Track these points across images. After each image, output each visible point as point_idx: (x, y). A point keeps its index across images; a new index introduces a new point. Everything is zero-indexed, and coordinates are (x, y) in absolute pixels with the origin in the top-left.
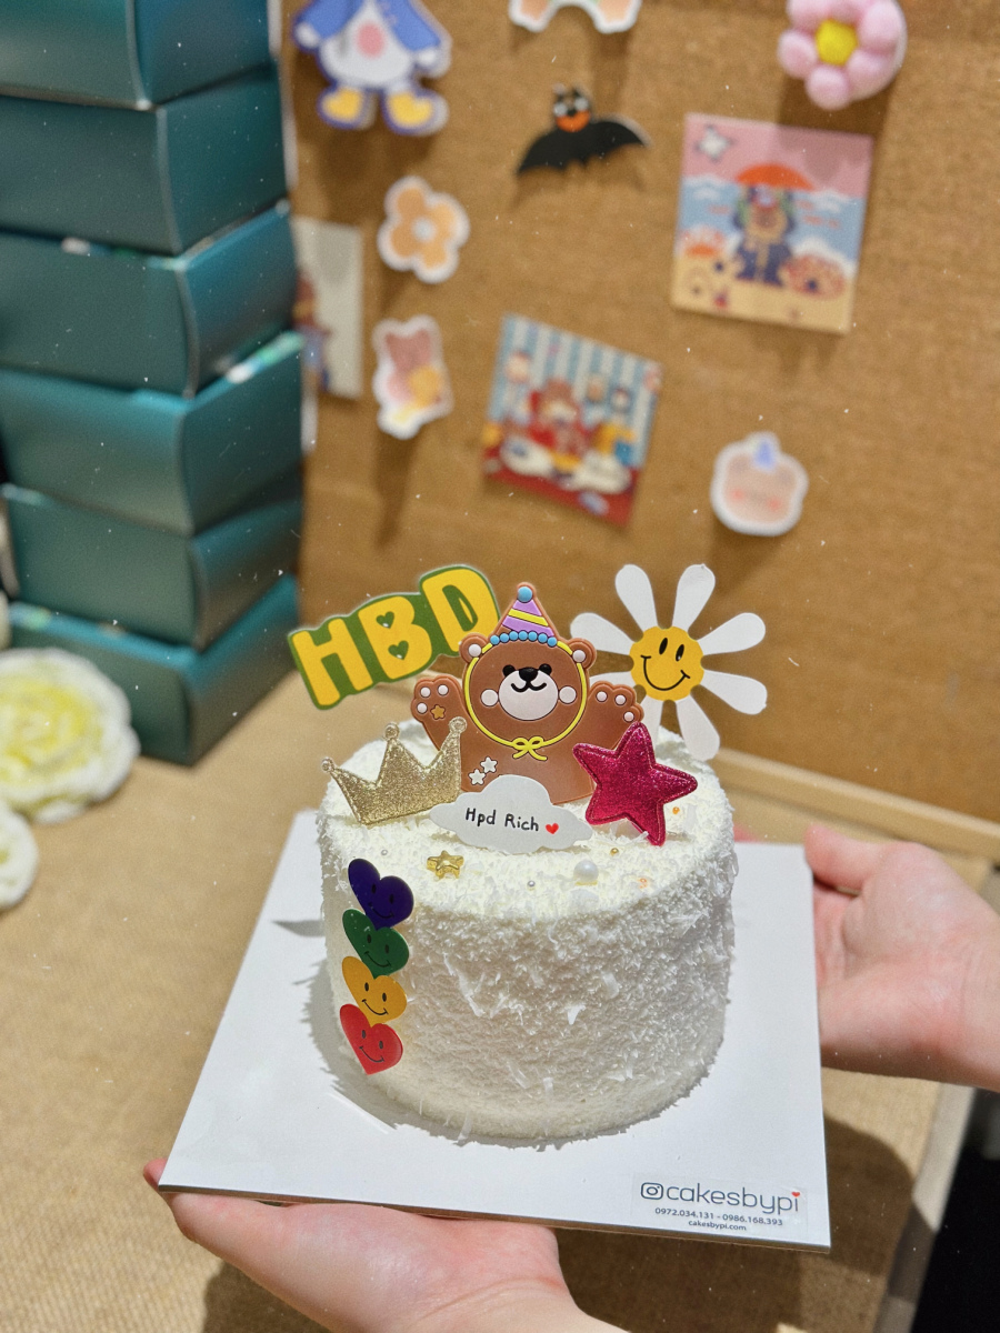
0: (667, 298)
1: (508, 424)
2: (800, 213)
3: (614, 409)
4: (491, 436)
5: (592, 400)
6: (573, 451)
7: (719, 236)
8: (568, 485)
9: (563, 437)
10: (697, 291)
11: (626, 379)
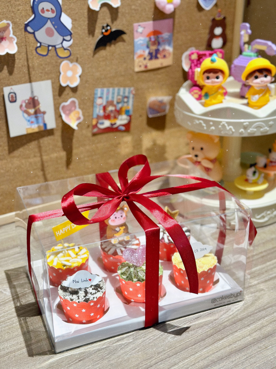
0: (133, 70)
1: (98, 117)
2: (160, 40)
3: (124, 102)
4: (94, 122)
5: (118, 103)
6: (115, 118)
7: (144, 51)
8: (115, 126)
9: (112, 115)
10: (140, 66)
11: (127, 94)
